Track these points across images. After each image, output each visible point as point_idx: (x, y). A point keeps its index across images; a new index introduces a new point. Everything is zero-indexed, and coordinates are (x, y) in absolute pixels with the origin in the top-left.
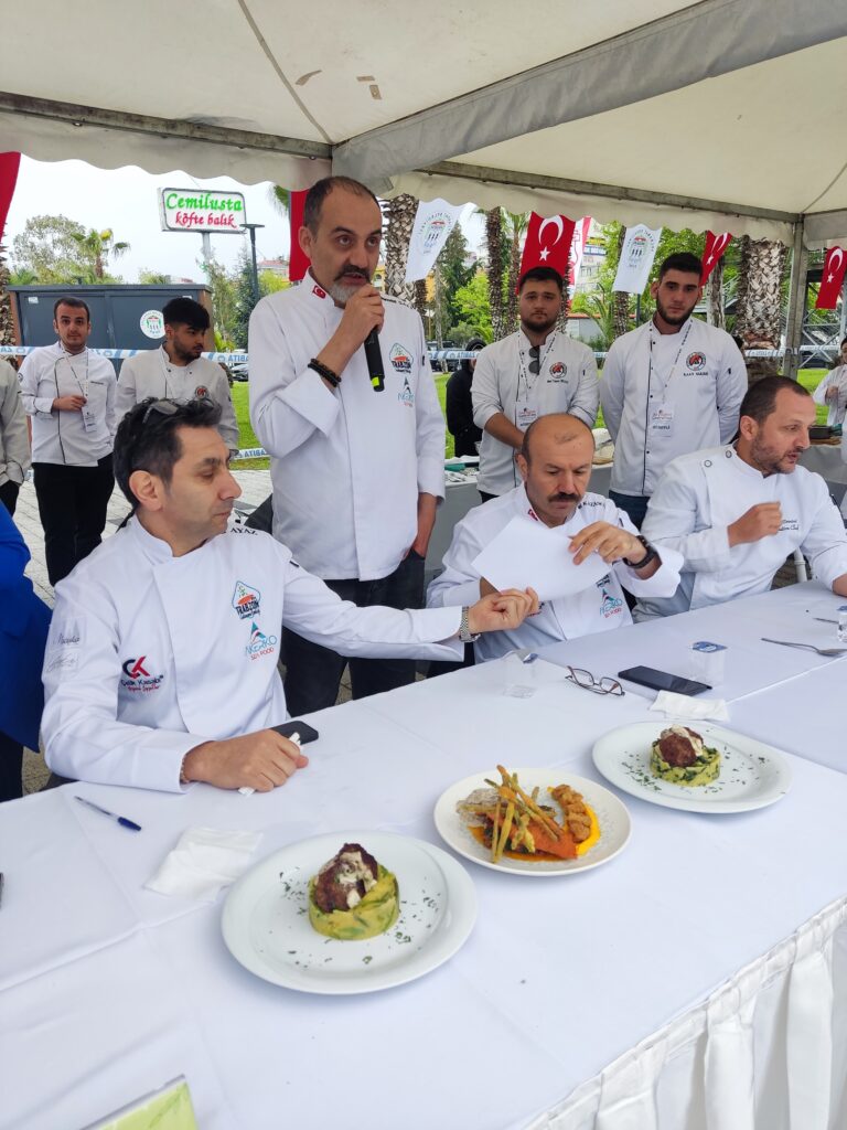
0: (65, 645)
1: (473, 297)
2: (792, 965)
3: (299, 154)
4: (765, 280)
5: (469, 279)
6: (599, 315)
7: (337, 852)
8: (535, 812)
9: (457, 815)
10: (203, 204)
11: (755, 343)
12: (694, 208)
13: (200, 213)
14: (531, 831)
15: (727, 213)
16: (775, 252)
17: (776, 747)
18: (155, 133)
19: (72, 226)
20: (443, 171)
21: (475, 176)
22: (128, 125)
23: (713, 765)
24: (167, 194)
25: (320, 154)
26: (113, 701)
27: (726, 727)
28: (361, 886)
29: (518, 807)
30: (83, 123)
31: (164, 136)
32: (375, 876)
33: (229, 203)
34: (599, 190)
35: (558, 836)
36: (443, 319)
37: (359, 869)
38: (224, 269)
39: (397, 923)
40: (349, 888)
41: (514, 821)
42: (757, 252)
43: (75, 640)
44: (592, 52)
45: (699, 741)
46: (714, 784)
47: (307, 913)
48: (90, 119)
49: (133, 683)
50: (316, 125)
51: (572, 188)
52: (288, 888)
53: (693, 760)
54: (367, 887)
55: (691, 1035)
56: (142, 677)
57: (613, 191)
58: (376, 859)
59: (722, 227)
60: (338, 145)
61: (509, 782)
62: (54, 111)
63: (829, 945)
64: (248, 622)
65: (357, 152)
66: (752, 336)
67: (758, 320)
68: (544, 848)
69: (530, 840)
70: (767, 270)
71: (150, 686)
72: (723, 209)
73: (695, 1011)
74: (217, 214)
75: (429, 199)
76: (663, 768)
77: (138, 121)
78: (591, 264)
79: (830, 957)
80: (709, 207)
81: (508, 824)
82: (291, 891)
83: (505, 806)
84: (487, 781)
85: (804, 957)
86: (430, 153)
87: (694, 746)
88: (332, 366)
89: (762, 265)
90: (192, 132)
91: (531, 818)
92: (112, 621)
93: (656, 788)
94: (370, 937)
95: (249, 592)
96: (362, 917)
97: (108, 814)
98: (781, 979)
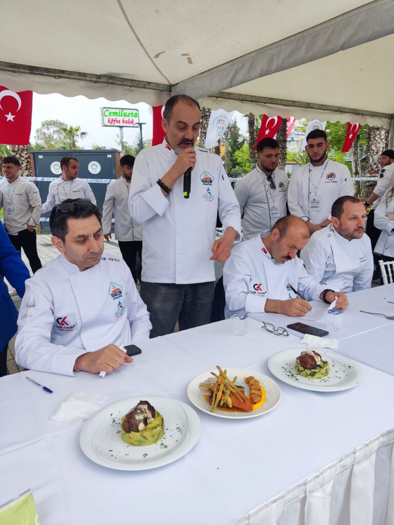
0: (29, 308)
1: (243, 155)
2: (353, 465)
3: (158, 90)
4: (378, 145)
5: (241, 147)
6: (302, 163)
7: (136, 405)
8: (233, 388)
9: (199, 389)
10: (120, 114)
11: (374, 175)
12: (342, 112)
13: (119, 118)
14: (231, 397)
15: (358, 114)
16: (383, 132)
17: (357, 361)
18: (91, 81)
19: (62, 124)
20: (222, 96)
21: (238, 98)
22: (79, 78)
23: (325, 369)
24: (104, 110)
25: (166, 89)
26: (49, 335)
27: (337, 352)
28: (145, 421)
29: (225, 386)
30: (60, 77)
31: (96, 82)
32: (153, 416)
33: (132, 114)
34: (296, 104)
35: (244, 400)
36: (228, 165)
37: (145, 412)
38: (127, 143)
39: (162, 439)
40: (140, 421)
41: (223, 392)
42: (374, 132)
43: (34, 306)
44: (287, 41)
45: (319, 357)
46: (325, 378)
47: (120, 433)
48: (62, 75)
49: (61, 327)
50: (164, 76)
51: (283, 103)
52: (114, 421)
53: (315, 366)
54: (148, 421)
55: (297, 497)
56: (65, 325)
57: (303, 104)
58: (155, 408)
59: (356, 121)
60: (174, 85)
61: (223, 375)
62: (47, 73)
63: (374, 457)
64: (117, 301)
65: (182, 88)
66: (372, 172)
67: (375, 164)
68: (236, 405)
69: (230, 402)
70: (379, 141)
71: (69, 329)
72: (356, 112)
73: (299, 486)
74: (126, 119)
75: (216, 109)
76: (300, 370)
77: (84, 76)
78: (298, 139)
79: (374, 463)
80: (349, 111)
81: (220, 394)
82: (115, 422)
83: (219, 385)
84: (212, 373)
85: (359, 462)
86: (215, 88)
87: (316, 360)
88: (167, 184)
89: (377, 138)
90: (108, 80)
91: (231, 391)
92: (50, 298)
93: (296, 379)
94: (148, 445)
95: (117, 287)
96: (144, 435)
97: (39, 385)
98: (347, 473)
